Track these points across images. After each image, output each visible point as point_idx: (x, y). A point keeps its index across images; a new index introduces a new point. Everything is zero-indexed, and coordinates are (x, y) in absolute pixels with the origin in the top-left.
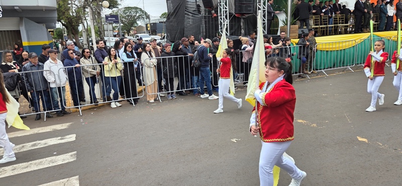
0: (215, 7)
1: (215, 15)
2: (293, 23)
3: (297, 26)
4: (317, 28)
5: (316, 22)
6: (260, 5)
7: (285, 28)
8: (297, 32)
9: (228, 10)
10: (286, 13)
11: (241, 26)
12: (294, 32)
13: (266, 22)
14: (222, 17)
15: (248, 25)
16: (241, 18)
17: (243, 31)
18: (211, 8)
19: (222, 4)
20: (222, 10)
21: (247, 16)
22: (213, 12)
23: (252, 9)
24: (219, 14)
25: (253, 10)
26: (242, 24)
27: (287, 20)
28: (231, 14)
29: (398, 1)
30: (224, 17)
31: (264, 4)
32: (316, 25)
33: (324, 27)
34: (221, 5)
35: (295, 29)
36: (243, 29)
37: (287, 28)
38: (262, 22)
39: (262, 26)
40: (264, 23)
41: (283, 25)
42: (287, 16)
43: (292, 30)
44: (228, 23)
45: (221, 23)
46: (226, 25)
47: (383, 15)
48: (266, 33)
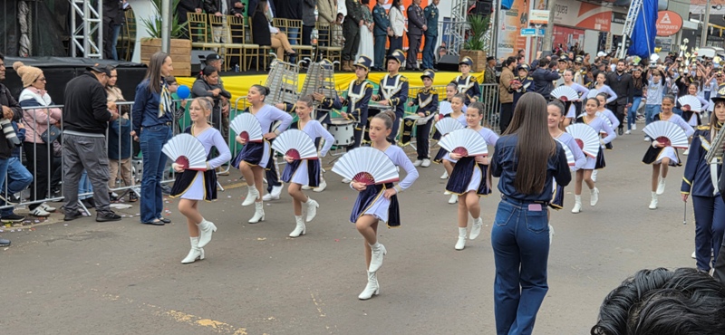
2: (173, 35)
3: (188, 43)
4: (236, 51)
5: (233, 33)
7: (155, 44)
8: (189, 58)
11: (19, 26)
12: (179, 58)
13: (100, 20)
17: (26, 41)
26: (23, 19)
27: (160, 23)
29: (411, 3)
32: (235, 41)
33: (255, 50)
35: (184, 50)
36: (27, 34)
37: (162, 44)
38: (87, 20)
39: (88, 31)
40: (93, 24)
41: (150, 37)
42: (161, 12)
43: (175, 51)
47: (380, 32)
48: (100, 55)
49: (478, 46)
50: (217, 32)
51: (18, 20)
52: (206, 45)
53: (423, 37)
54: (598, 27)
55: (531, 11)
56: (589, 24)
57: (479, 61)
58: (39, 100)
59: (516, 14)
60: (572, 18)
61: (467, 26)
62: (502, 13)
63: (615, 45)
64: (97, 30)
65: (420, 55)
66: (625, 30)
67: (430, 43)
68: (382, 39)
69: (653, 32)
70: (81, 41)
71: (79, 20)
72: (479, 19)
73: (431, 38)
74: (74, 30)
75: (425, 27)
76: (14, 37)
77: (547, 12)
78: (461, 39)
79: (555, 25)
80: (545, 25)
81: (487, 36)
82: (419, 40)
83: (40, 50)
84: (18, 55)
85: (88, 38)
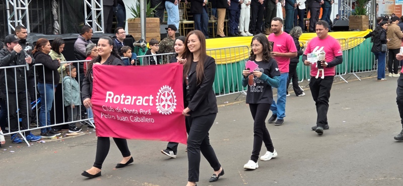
2: (148, 15)
3: (157, 19)
7: (136, 22)
8: (159, 30)
11: (53, 16)
12: (152, 30)
13: (102, 9)
15: (67, 12)
17: (57, 25)
26: (55, 11)
27: (139, 7)
35: (155, 24)
36: (58, 20)
37: (141, 22)
38: (94, 9)
39: (95, 17)
40: (98, 12)
41: (134, 17)
43: (150, 25)
44: (26, 8)
45: (12, 8)
46: (23, 11)
47: (290, 7)
48: (103, 31)
49: (362, 12)
51: (52, 12)
53: (321, 9)
57: (363, 22)
64: (100, 16)
67: (326, 13)
68: (291, 12)
70: (91, 23)
71: (89, 10)
73: (327, 9)
74: (86, 17)
75: (323, 1)
78: (349, 9)
82: (319, 11)
83: (65, 29)
84: (52, 33)
85: (95, 22)
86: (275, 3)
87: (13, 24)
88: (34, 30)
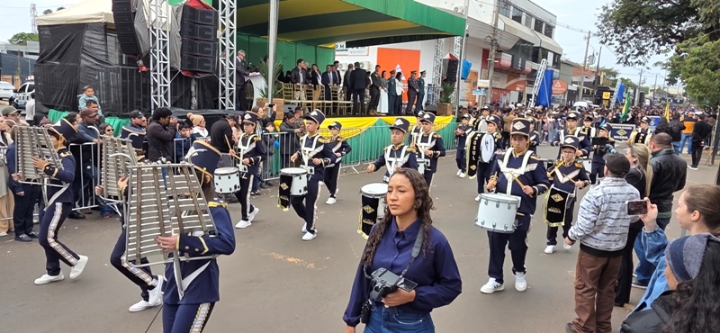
0: (144, 55)
1: (144, 69)
2: (274, 96)
3: (282, 100)
6: (224, 60)
8: (282, 109)
9: (168, 62)
10: (266, 78)
11: (191, 92)
13: (234, 88)
14: (158, 73)
15: (203, 89)
16: (191, 79)
17: (194, 101)
18: (136, 55)
19: (158, 50)
20: (158, 62)
21: (202, 76)
22: (141, 62)
23: (211, 65)
24: (151, 69)
25: (214, 68)
26: (193, 89)
27: (267, 90)
28: (173, 71)
30: (162, 74)
31: (231, 59)
32: (309, 99)
34: (155, 53)
36: (195, 97)
38: (227, 89)
39: (228, 95)
40: (230, 91)
41: (261, 97)
42: (267, 83)
44: (169, 85)
45: (155, 85)
46: (165, 88)
47: (391, 93)
48: (234, 108)
49: (448, 101)
50: (297, 94)
51: (190, 89)
52: (292, 101)
54: (518, 89)
55: (479, 80)
56: (512, 88)
57: (448, 109)
58: (201, 133)
59: (470, 82)
60: (502, 84)
61: (441, 89)
62: (462, 81)
63: (528, 100)
65: (414, 106)
66: (534, 91)
67: (420, 99)
69: (550, 92)
70: (224, 100)
71: (223, 89)
72: (448, 85)
73: (421, 96)
74: (220, 94)
75: (417, 90)
76: (188, 98)
77: (488, 81)
78: (438, 97)
79: (493, 88)
80: (487, 89)
81: (453, 95)
82: (414, 98)
83: (202, 106)
84: (190, 109)
85: (228, 99)
86: (379, 91)
87: (156, 98)
88: (174, 105)
